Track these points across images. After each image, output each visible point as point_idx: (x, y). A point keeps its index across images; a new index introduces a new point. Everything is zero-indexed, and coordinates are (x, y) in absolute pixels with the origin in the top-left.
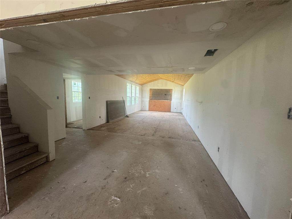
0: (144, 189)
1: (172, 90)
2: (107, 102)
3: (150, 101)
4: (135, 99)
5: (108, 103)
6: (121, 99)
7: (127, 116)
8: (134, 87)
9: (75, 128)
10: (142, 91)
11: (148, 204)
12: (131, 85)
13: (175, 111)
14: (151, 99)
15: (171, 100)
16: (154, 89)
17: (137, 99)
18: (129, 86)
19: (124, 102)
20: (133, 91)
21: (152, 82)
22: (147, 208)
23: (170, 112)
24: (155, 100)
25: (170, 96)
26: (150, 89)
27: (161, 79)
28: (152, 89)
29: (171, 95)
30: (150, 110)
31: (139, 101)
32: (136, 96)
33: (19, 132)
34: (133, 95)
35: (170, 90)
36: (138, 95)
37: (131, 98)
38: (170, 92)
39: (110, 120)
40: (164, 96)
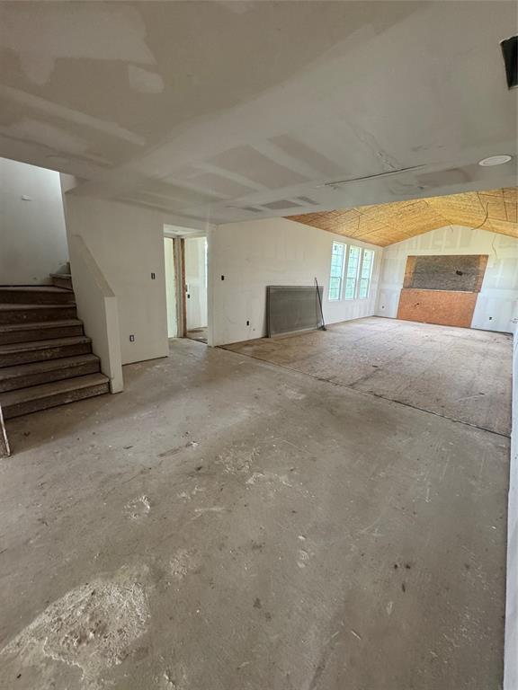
0: (214, 509)
1: (487, 257)
2: (268, 289)
3: (406, 290)
4: (358, 284)
5: (271, 291)
6: (312, 284)
7: (323, 328)
8: (355, 251)
9: (197, 340)
10: (382, 264)
11: (193, 549)
12: (348, 248)
13: (488, 325)
14: (407, 286)
15: (479, 291)
16: (420, 257)
17: (364, 284)
18: (338, 249)
19: (318, 291)
20: (353, 263)
21: (420, 236)
22: (184, 556)
23: (469, 327)
24: (421, 290)
25: (478, 278)
26: (409, 257)
27: (450, 222)
28: (414, 257)
29: (479, 276)
30: (404, 315)
31: (372, 291)
32: (360, 276)
33: (84, 335)
34: (352, 273)
35: (477, 258)
36: (366, 274)
37: (344, 280)
38: (479, 263)
39: (272, 332)
40: (453, 279)
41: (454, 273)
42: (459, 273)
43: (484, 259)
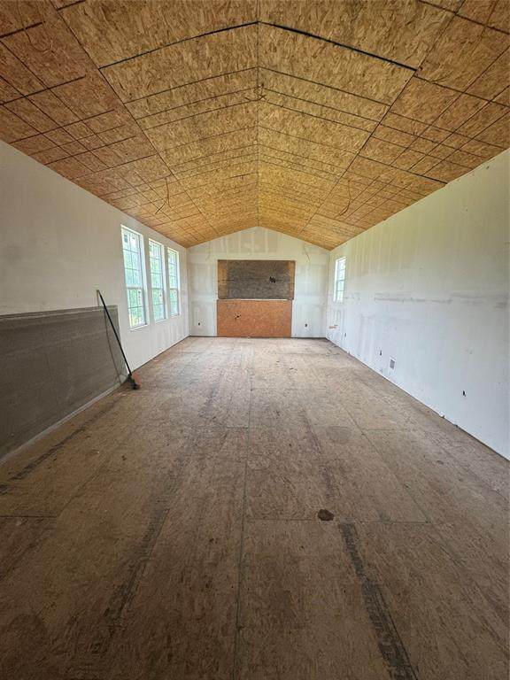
1: (294, 262)
3: (222, 301)
7: (132, 384)
8: (156, 248)
10: (189, 268)
12: (146, 240)
13: (305, 333)
14: (223, 296)
15: (293, 299)
18: (131, 241)
19: (108, 317)
20: (156, 266)
21: (227, 237)
23: (290, 337)
25: (289, 284)
26: (219, 261)
28: (225, 261)
29: (291, 282)
31: (183, 304)
32: (168, 285)
34: (157, 282)
35: (286, 263)
36: (175, 283)
37: (148, 293)
38: (288, 269)
40: (267, 286)
41: (268, 280)
42: (273, 280)
43: (292, 265)
